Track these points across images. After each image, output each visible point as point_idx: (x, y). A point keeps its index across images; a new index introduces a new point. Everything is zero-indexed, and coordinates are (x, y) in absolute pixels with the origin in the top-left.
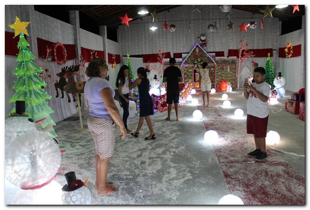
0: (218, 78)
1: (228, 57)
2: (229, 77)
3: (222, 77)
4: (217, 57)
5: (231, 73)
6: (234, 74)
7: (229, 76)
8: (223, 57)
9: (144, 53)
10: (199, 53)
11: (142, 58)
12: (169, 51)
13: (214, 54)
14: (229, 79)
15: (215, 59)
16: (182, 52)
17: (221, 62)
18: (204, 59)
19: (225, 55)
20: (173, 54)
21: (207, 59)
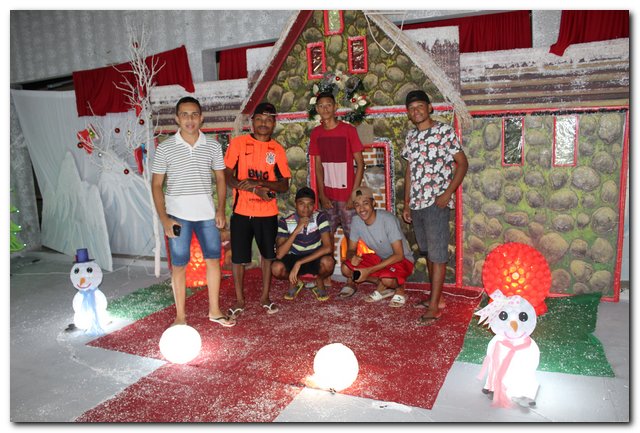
0: (477, 210)
1: (558, 49)
2: (567, 206)
3: (513, 201)
4: (468, 60)
5: (587, 174)
6: (610, 187)
7: (564, 194)
8: (517, 55)
9: (79, 66)
10: (343, 33)
11: (71, 95)
12: (177, 44)
13: (451, 34)
14: (561, 218)
15: (454, 74)
16: (245, 40)
17: (504, 90)
18: (380, 75)
19: (536, 35)
20: (199, 56)
21: (396, 73)
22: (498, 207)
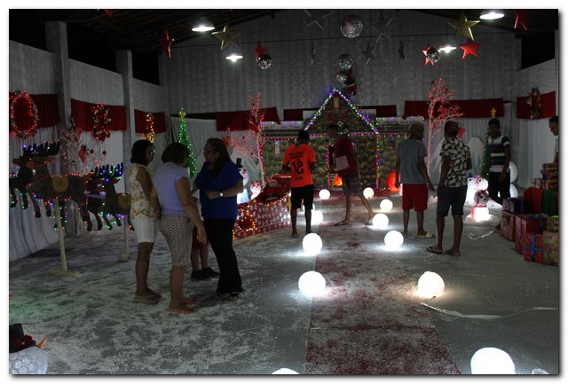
0: (382, 164)
1: (404, 117)
3: (393, 161)
4: (379, 119)
8: (392, 119)
9: (219, 109)
10: (340, 109)
12: (273, 105)
13: (374, 111)
15: (375, 123)
16: (303, 107)
17: (389, 128)
18: (352, 122)
19: (398, 113)
20: (282, 111)
21: (357, 122)
22: (388, 163)
